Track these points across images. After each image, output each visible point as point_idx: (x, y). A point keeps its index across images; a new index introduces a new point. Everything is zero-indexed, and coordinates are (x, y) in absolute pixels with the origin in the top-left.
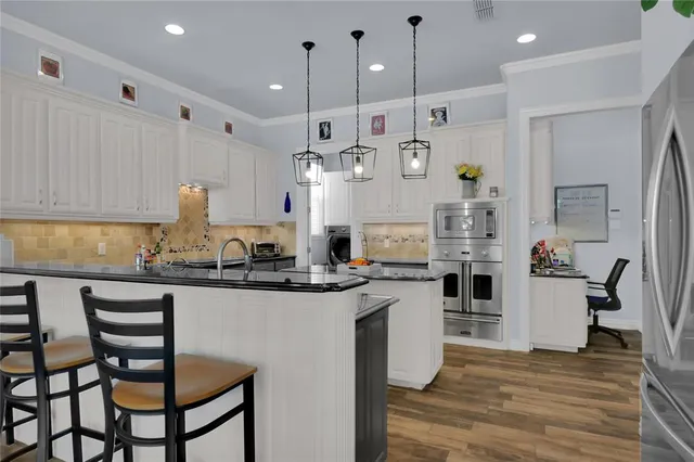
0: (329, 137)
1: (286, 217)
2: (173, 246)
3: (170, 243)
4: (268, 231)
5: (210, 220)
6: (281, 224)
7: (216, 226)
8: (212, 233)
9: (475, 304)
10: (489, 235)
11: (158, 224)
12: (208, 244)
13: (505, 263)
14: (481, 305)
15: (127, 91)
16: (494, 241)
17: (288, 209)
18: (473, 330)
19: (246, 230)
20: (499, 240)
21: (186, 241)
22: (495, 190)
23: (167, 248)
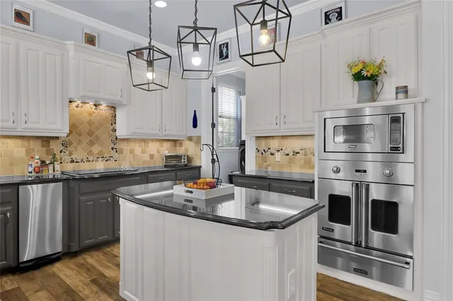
0: (227, 57)
1: (194, 132)
2: (74, 157)
3: (71, 154)
4: (181, 145)
5: (117, 135)
6: (190, 139)
7: (124, 140)
8: (120, 146)
9: (377, 237)
10: (396, 149)
11: (57, 138)
12: (116, 156)
13: (419, 186)
14: (385, 240)
15: (20, 17)
16: (402, 157)
17: (195, 125)
18: (375, 271)
19: (158, 144)
20: (409, 155)
21: (90, 153)
22: (403, 90)
23: (68, 158)
